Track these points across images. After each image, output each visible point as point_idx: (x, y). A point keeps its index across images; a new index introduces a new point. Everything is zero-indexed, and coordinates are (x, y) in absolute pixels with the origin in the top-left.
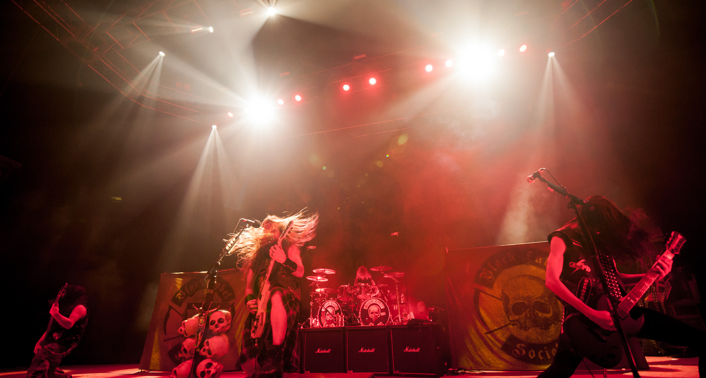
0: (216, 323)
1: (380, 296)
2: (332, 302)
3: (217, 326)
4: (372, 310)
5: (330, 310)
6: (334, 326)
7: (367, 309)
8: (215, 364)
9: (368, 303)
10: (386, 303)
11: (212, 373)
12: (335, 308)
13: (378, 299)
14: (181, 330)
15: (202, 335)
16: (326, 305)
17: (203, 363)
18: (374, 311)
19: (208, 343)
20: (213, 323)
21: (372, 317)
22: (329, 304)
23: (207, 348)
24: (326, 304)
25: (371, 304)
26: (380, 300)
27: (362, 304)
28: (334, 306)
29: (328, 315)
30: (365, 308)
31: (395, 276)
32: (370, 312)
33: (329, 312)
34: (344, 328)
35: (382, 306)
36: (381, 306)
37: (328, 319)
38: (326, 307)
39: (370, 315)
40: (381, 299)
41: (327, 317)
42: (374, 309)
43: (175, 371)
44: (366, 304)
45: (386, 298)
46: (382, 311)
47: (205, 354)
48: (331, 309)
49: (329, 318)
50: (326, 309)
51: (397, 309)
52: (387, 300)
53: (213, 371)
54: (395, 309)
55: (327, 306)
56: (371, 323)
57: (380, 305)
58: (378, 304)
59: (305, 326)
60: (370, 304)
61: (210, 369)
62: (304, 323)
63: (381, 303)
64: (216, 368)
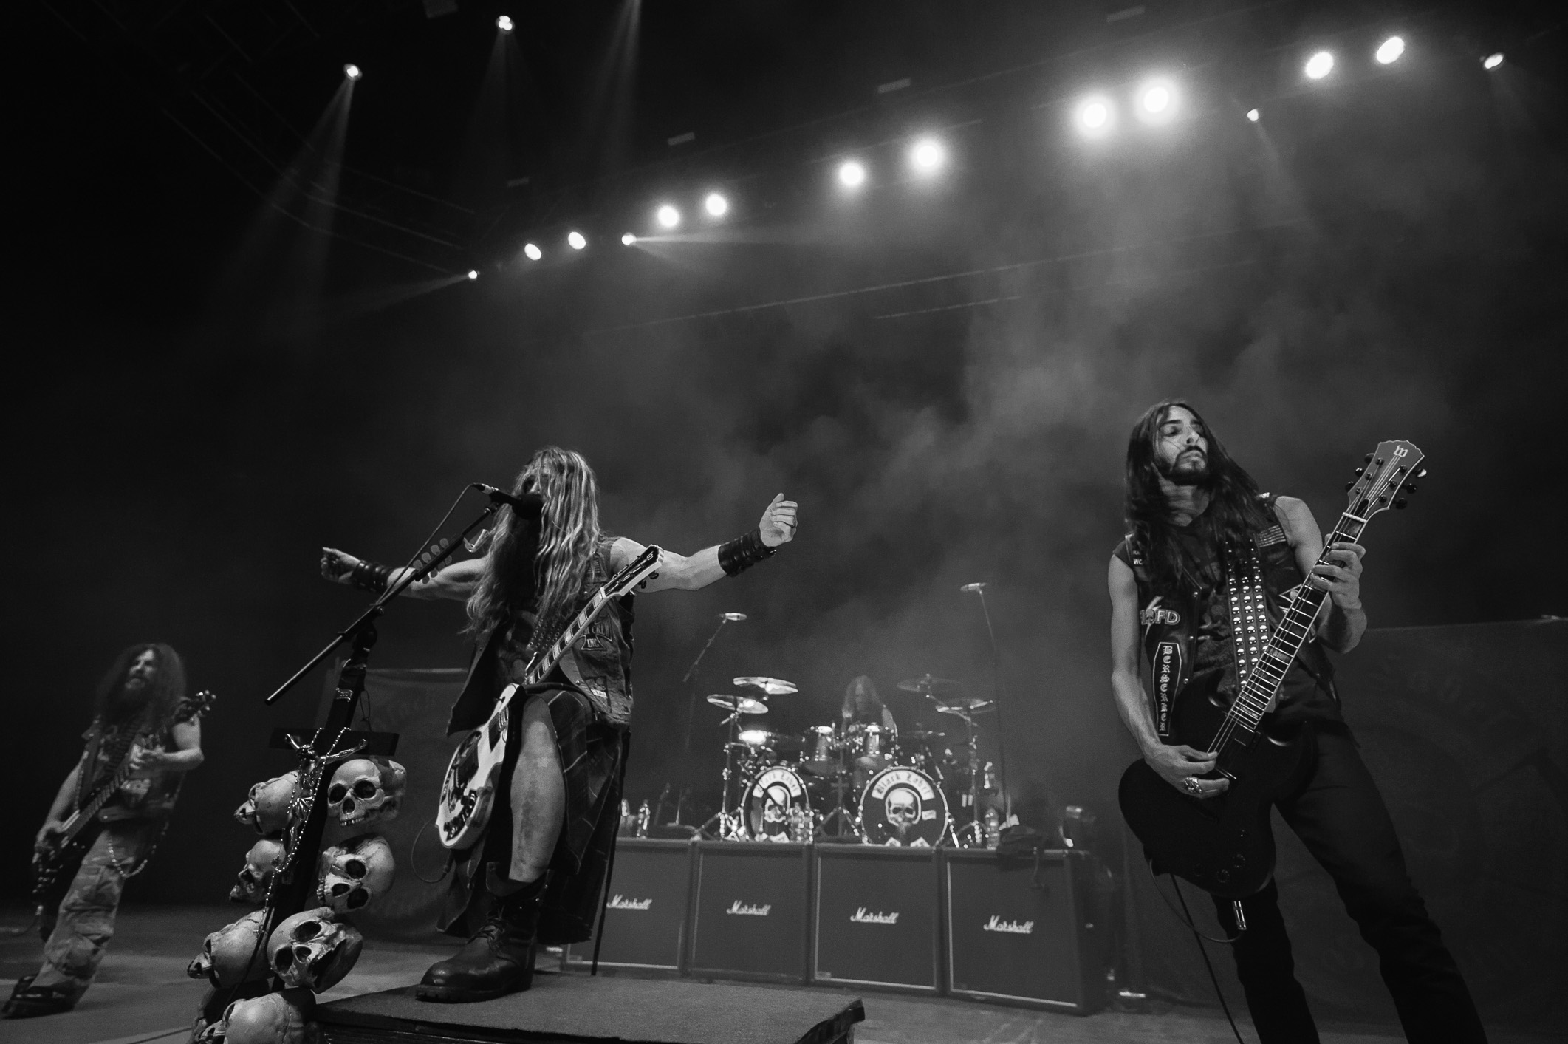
0: (348, 794)
1: (921, 765)
2: (784, 774)
4: (897, 802)
5: (777, 794)
6: (786, 840)
7: (881, 796)
9: (887, 781)
10: (937, 782)
11: (312, 956)
12: (792, 791)
13: (914, 771)
16: (766, 781)
17: (292, 924)
18: (903, 805)
20: (340, 792)
21: (897, 821)
22: (774, 777)
24: (768, 776)
25: (893, 783)
26: (920, 775)
27: (869, 783)
28: (788, 784)
29: (770, 808)
30: (875, 794)
31: (969, 710)
32: (891, 809)
33: (773, 800)
34: (809, 847)
35: (925, 790)
36: (922, 793)
37: (770, 818)
38: (767, 785)
39: (890, 816)
40: (923, 772)
41: (767, 813)
42: (902, 798)
43: (209, 946)
44: (879, 783)
45: (939, 772)
46: (927, 805)
48: (781, 793)
49: (773, 816)
50: (765, 791)
51: (970, 803)
52: (942, 777)
53: (316, 949)
54: (964, 804)
55: (769, 783)
56: (892, 840)
57: (919, 789)
58: (916, 786)
59: (708, 835)
60: (891, 785)
61: (309, 945)
62: (703, 826)
63: (925, 783)
64: (328, 941)
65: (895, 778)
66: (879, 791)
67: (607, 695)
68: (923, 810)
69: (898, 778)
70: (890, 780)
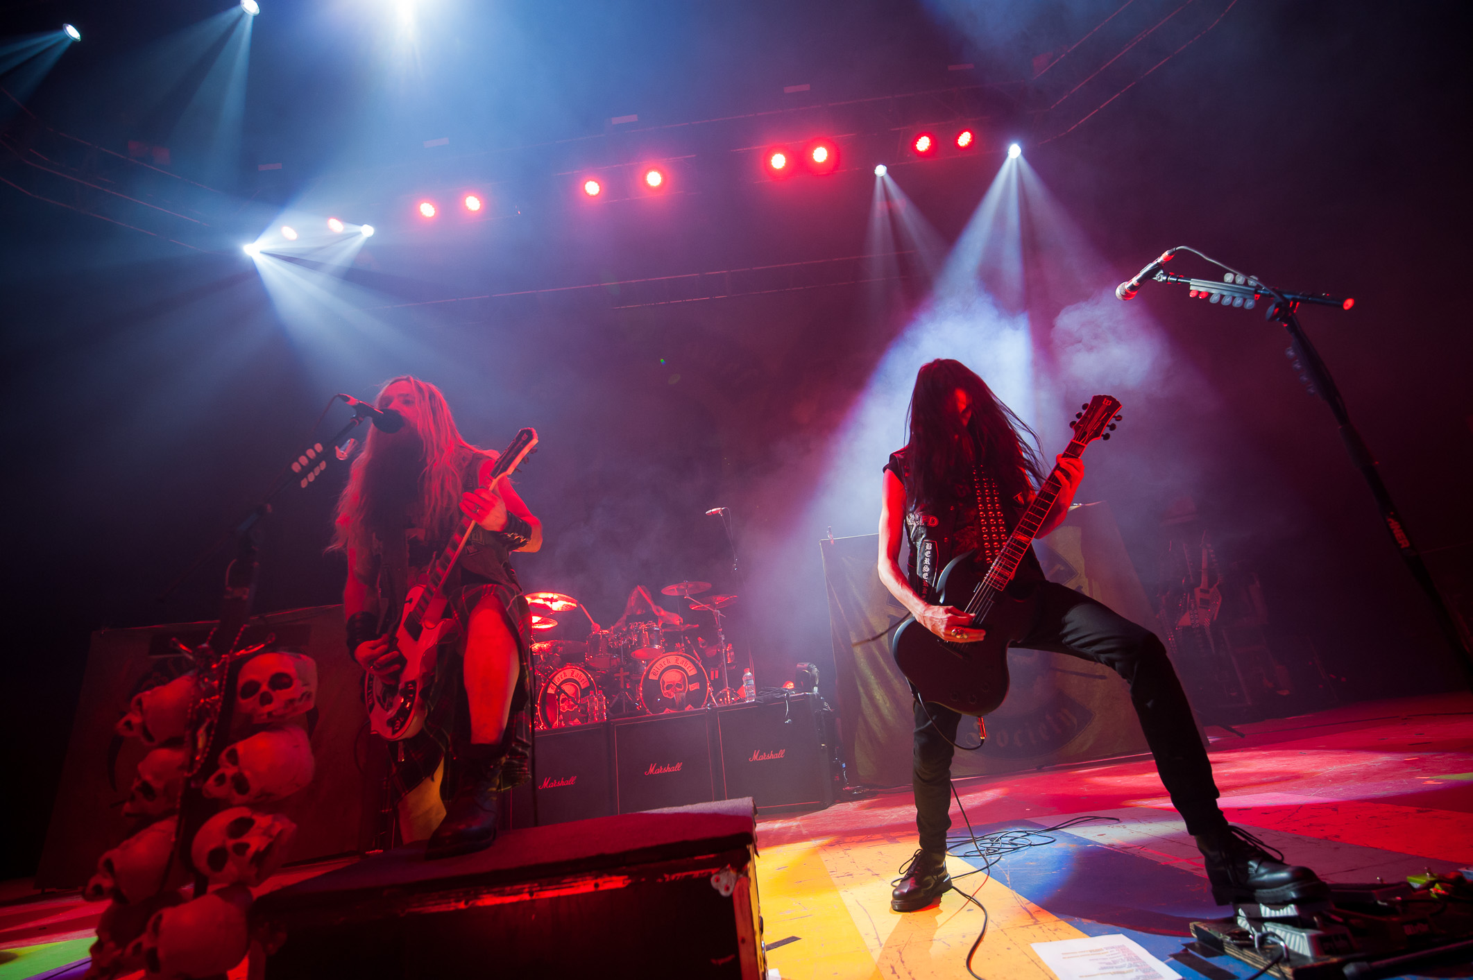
0: (264, 688)
1: (684, 650)
2: (573, 671)
3: (265, 699)
4: (669, 680)
5: (568, 689)
6: (582, 724)
7: (656, 678)
8: (262, 821)
10: (699, 662)
11: (251, 850)
12: (581, 684)
13: (681, 655)
14: (128, 724)
15: (213, 733)
16: (558, 678)
17: (219, 822)
18: (674, 682)
19: (233, 757)
20: (252, 687)
21: (670, 695)
22: (565, 676)
23: (230, 771)
24: (558, 676)
25: (665, 667)
26: (684, 657)
27: (646, 669)
28: (577, 679)
29: (563, 701)
30: (651, 677)
31: (716, 605)
32: (665, 686)
33: (566, 694)
34: (605, 724)
36: (688, 671)
37: (564, 709)
38: (559, 683)
39: (664, 692)
40: (686, 655)
41: (561, 705)
42: (672, 677)
43: (109, 865)
44: (654, 668)
45: (697, 653)
46: (692, 680)
47: (224, 791)
48: (572, 687)
49: (566, 707)
50: (559, 687)
53: (256, 842)
55: (561, 680)
56: (668, 709)
57: (686, 668)
58: (683, 666)
60: (663, 668)
61: (245, 840)
64: (267, 834)
65: (666, 662)
66: (655, 674)
68: (689, 683)
69: (669, 662)
70: (663, 664)
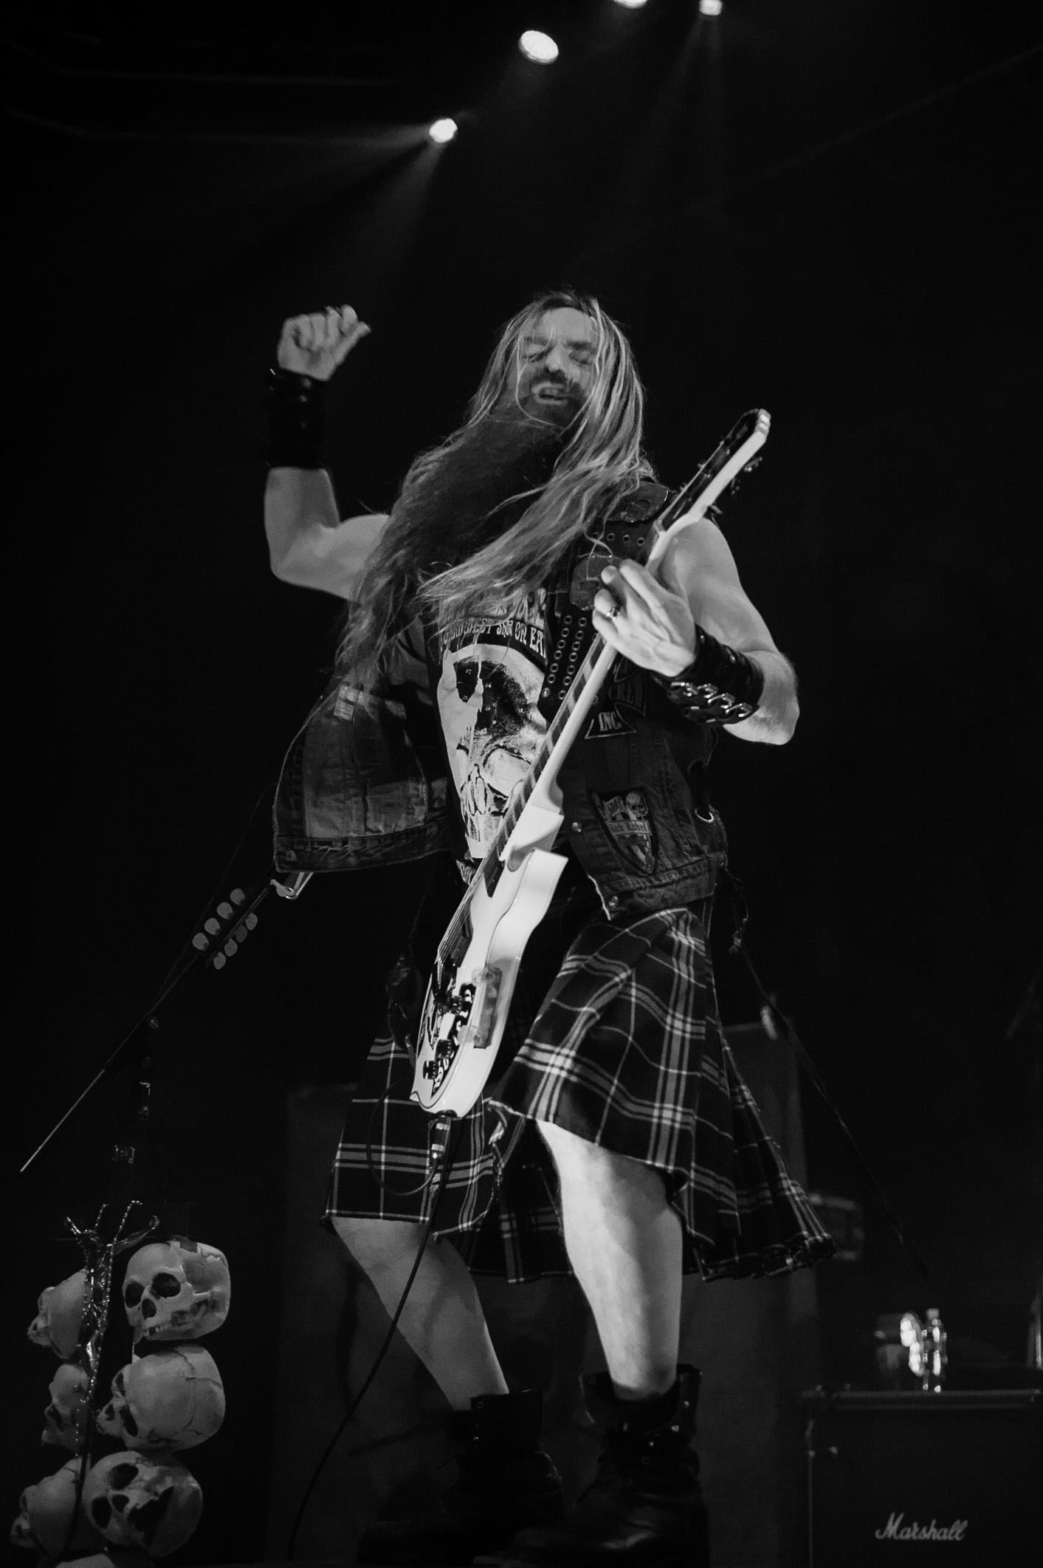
0: (146, 1294)
3: (148, 1310)
8: (148, 1473)
11: (130, 1506)
17: (103, 1466)
19: (122, 1385)
23: (120, 1404)
47: (113, 1427)
53: (135, 1496)
61: (125, 1492)
64: (148, 1488)
67: (653, 827)
